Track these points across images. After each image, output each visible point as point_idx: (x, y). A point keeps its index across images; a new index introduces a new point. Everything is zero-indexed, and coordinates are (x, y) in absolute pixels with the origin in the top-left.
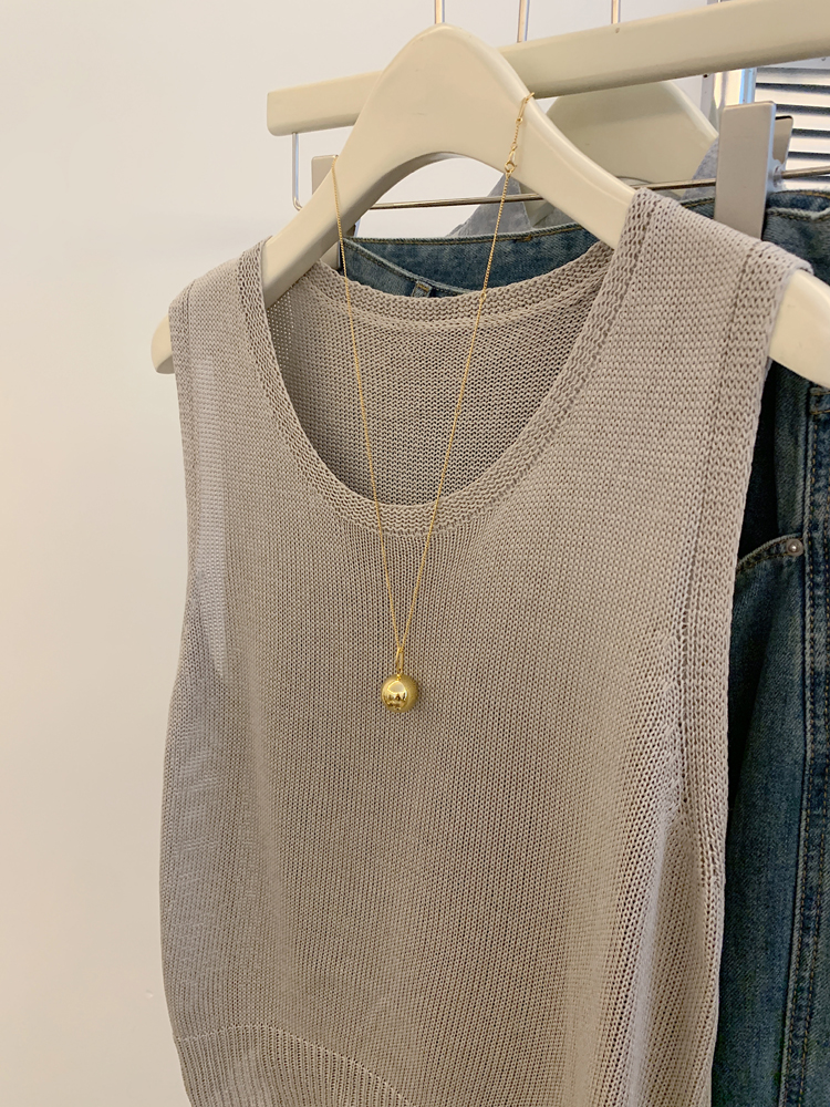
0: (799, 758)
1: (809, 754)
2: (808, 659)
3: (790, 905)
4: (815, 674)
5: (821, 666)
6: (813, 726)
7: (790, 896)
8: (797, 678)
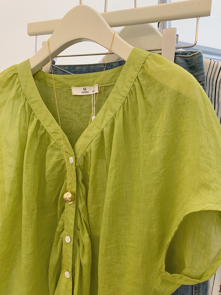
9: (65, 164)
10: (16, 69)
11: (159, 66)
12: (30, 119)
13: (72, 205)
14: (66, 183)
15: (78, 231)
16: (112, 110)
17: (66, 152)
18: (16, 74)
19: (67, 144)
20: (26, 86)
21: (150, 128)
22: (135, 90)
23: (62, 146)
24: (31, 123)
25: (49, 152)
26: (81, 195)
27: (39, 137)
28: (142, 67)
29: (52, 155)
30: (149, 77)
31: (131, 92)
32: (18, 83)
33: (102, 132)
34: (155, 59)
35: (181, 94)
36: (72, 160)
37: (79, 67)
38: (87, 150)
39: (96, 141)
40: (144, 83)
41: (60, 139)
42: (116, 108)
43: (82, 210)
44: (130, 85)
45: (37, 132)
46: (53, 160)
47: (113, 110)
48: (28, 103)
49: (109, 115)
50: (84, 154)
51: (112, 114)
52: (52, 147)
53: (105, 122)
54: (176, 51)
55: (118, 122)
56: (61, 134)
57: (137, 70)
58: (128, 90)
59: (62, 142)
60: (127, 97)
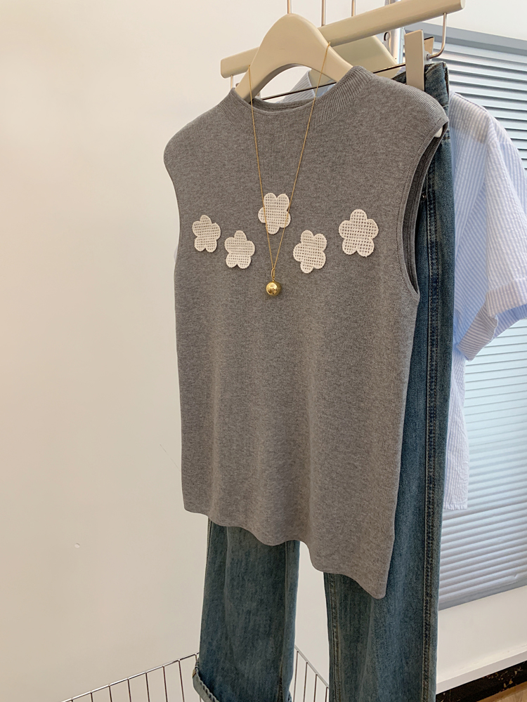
0: (427, 275)
1: (431, 274)
2: (429, 237)
3: (426, 336)
4: (432, 243)
5: (433, 240)
6: (432, 263)
7: (426, 332)
8: (425, 245)
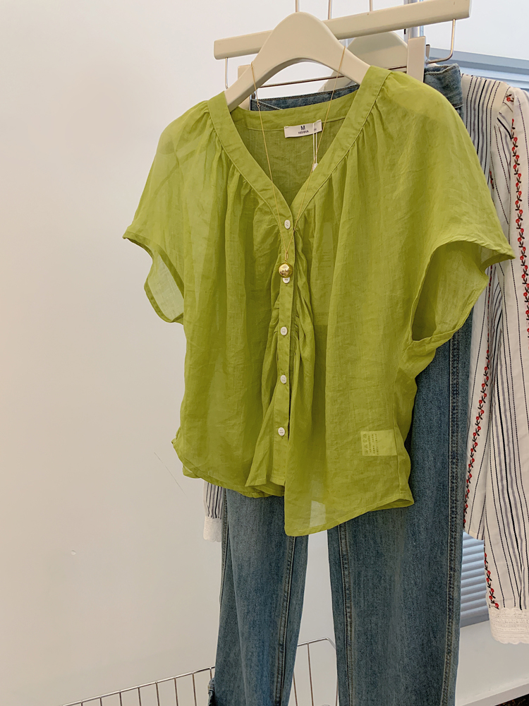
9: (278, 231)
10: (207, 106)
11: (402, 87)
12: (230, 175)
13: (289, 285)
14: (280, 257)
15: (297, 318)
16: (343, 149)
17: (281, 215)
18: (206, 115)
19: (281, 203)
20: (221, 129)
21: (393, 165)
22: (373, 119)
23: (275, 206)
24: (231, 180)
25: (256, 217)
26: (301, 268)
27: (242, 198)
28: (382, 90)
29: (260, 221)
30: (390, 101)
31: (367, 124)
32: (210, 127)
33: (330, 180)
34: (397, 78)
35: (429, 118)
36: (288, 223)
37: (292, 100)
38: (309, 207)
39: (322, 192)
40: (383, 109)
41: (271, 198)
42: (348, 145)
43: (303, 287)
44: (366, 114)
45: (240, 192)
46: (263, 228)
47: (345, 148)
48: (225, 153)
49: (339, 156)
50: (306, 212)
51: (343, 154)
52: (261, 210)
53: (333, 166)
54: (427, 67)
55: (352, 163)
56: (273, 189)
57: (375, 94)
58: (363, 121)
59: (274, 202)
60: (362, 130)
